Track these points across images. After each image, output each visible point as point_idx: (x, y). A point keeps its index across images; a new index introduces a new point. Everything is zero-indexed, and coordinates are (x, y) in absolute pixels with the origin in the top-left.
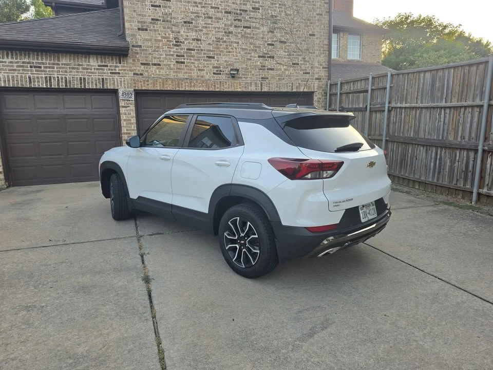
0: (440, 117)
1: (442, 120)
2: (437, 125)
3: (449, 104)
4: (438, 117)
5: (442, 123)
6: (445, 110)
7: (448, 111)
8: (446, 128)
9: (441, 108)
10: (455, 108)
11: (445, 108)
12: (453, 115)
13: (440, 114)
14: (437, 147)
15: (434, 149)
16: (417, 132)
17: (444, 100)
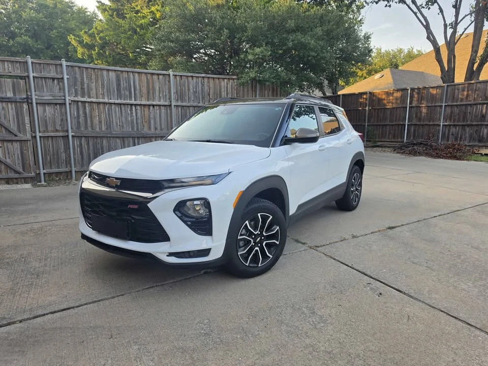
0: (132, 113)
1: (134, 115)
2: (130, 119)
3: (138, 102)
4: (129, 112)
5: (135, 117)
6: (135, 108)
7: (138, 108)
8: (139, 121)
9: (131, 105)
10: (144, 105)
11: (136, 105)
12: (144, 111)
13: (131, 110)
14: (134, 138)
15: (131, 140)
16: (109, 126)
17: (133, 98)
